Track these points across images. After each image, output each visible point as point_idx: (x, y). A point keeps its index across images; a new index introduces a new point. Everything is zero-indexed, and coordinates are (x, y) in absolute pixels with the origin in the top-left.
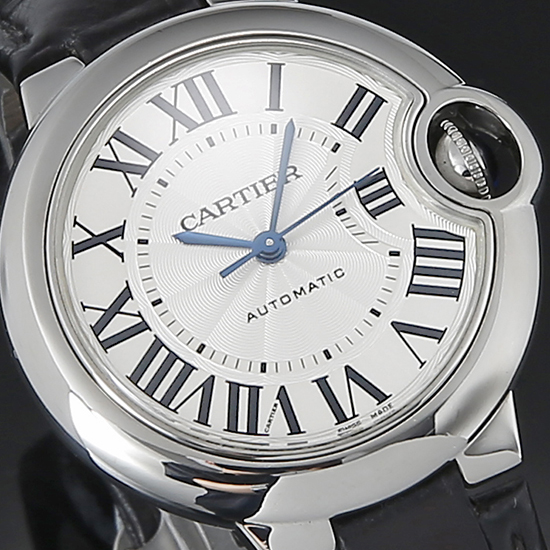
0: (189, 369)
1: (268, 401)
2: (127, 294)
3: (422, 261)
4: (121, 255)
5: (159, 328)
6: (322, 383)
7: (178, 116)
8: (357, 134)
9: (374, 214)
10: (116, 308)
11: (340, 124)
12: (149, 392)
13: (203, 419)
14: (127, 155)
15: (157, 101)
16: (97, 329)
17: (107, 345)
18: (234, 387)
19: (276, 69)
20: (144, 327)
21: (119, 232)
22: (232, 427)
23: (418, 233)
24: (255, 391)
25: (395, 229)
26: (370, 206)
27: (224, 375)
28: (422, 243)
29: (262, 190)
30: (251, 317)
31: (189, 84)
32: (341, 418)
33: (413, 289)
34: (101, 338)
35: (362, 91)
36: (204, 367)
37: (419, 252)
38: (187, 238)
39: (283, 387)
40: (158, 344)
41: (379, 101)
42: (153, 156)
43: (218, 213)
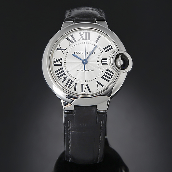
0: (64, 74)
1: (73, 84)
2: (61, 59)
3: (106, 74)
4: (63, 53)
5: (63, 66)
6: (82, 85)
7: (82, 37)
8: (106, 51)
9: (102, 64)
10: (58, 60)
11: (104, 49)
12: (57, 75)
13: (63, 82)
14: (72, 39)
15: (80, 33)
16: (54, 62)
17: (55, 65)
18: (69, 80)
19: (100, 36)
20: (61, 65)
21: (65, 50)
22: (66, 85)
23: (107, 70)
24: (72, 82)
25: (105, 67)
26: (102, 63)
27: (69, 77)
28: (107, 71)
29: (88, 53)
30: (77, 71)
31: (86, 33)
32: (82, 91)
33: (102, 78)
34: (54, 64)
35: (110, 45)
36: (67, 75)
37: (106, 73)
38: (74, 55)
39: (76, 83)
40: (62, 68)
41: (112, 48)
42: (75, 41)
43: (80, 53)
